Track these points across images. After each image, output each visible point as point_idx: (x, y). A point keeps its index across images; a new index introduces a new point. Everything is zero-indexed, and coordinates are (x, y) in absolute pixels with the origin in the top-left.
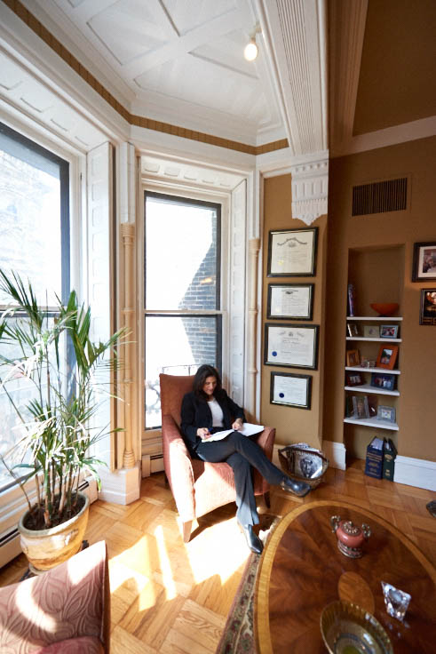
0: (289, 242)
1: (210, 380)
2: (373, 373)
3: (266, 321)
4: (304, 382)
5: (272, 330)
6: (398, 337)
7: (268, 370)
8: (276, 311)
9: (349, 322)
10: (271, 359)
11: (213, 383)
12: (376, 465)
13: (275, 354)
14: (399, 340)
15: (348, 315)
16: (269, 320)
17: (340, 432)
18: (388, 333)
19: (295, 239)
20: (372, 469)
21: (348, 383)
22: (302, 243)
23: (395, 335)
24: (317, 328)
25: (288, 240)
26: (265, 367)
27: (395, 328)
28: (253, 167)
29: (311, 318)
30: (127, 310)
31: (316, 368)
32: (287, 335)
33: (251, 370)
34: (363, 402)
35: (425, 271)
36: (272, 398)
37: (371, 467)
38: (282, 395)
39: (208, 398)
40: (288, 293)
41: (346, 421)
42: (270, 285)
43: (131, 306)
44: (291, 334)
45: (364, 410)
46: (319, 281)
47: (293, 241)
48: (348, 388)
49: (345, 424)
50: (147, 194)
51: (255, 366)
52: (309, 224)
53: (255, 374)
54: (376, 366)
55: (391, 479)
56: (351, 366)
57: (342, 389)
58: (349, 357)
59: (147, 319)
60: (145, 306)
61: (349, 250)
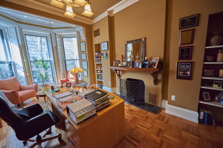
4: (87, 72)
8: (83, 58)
9: (96, 60)
13: (83, 67)
14: (101, 63)
15: (96, 58)
16: (82, 60)
17: (97, 82)
21: (97, 72)
22: (84, 45)
24: (87, 61)
25: (82, 44)
28: (75, 30)
29: (86, 59)
30: (56, 60)
31: (88, 69)
32: (84, 63)
38: (85, 74)
40: (83, 55)
41: (98, 80)
43: (57, 59)
46: (86, 52)
48: (97, 73)
50: (63, 38)
52: (84, 41)
56: (98, 69)
57: (96, 73)
58: (98, 67)
59: (66, 61)
60: (65, 59)
61: (95, 45)
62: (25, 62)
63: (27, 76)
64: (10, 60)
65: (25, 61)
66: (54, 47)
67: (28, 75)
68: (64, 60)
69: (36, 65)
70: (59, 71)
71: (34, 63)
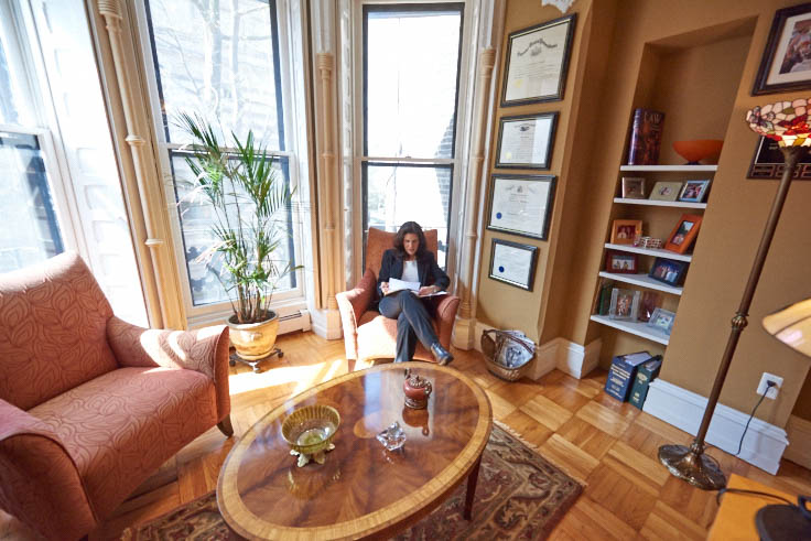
0: (533, 47)
1: (408, 237)
2: (658, 259)
3: (494, 171)
4: (528, 255)
5: (499, 183)
6: (705, 200)
7: (490, 236)
8: (507, 157)
9: (623, 173)
10: (495, 223)
11: (414, 242)
12: (620, 383)
13: (499, 216)
14: (704, 206)
15: (625, 162)
16: (496, 170)
17: (582, 331)
18: (691, 194)
19: (541, 41)
20: (613, 386)
21: (606, 266)
22: (550, 47)
23: (700, 196)
24: (554, 182)
25: (531, 45)
26: (488, 232)
27: (704, 185)
29: (548, 166)
30: (325, 155)
31: (545, 237)
32: (514, 191)
33: (469, 233)
34: (631, 298)
35: (785, 69)
36: (491, 272)
37: (614, 383)
38: (502, 269)
39: (408, 257)
40: (523, 129)
41: (593, 318)
42: (502, 118)
43: (331, 149)
44: (519, 190)
45: (630, 310)
46: (566, 108)
47: (538, 45)
48: (602, 274)
49: (591, 322)
50: (367, 9)
51: (475, 230)
52: (564, 10)
53: (474, 239)
54: (663, 246)
55: (640, 406)
56: (615, 243)
57: (594, 274)
58: (619, 230)
59: (370, 168)
60: (366, 153)
61: (648, 46)
62: (134, 149)
63: (147, 249)
64: (27, 125)
65: (131, 138)
66: (320, 64)
67: (156, 247)
68: (363, 158)
69: (202, 181)
70: (333, 226)
71: (196, 161)
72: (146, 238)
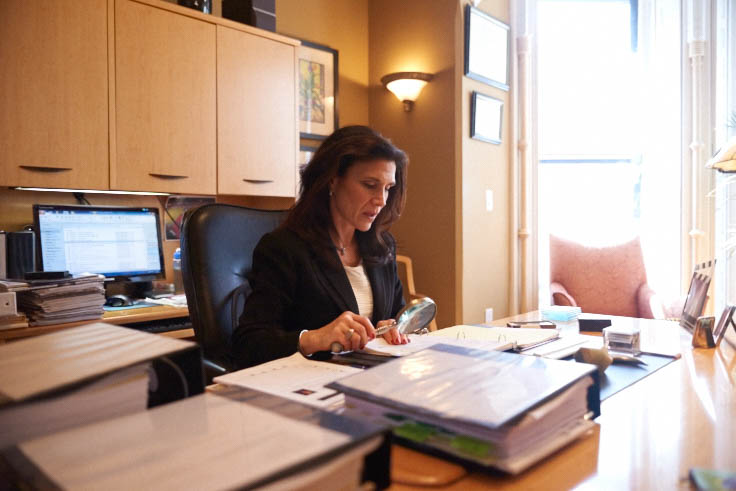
62: (695, 153)
63: (691, 237)
67: (697, 237)
72: (691, 228)
